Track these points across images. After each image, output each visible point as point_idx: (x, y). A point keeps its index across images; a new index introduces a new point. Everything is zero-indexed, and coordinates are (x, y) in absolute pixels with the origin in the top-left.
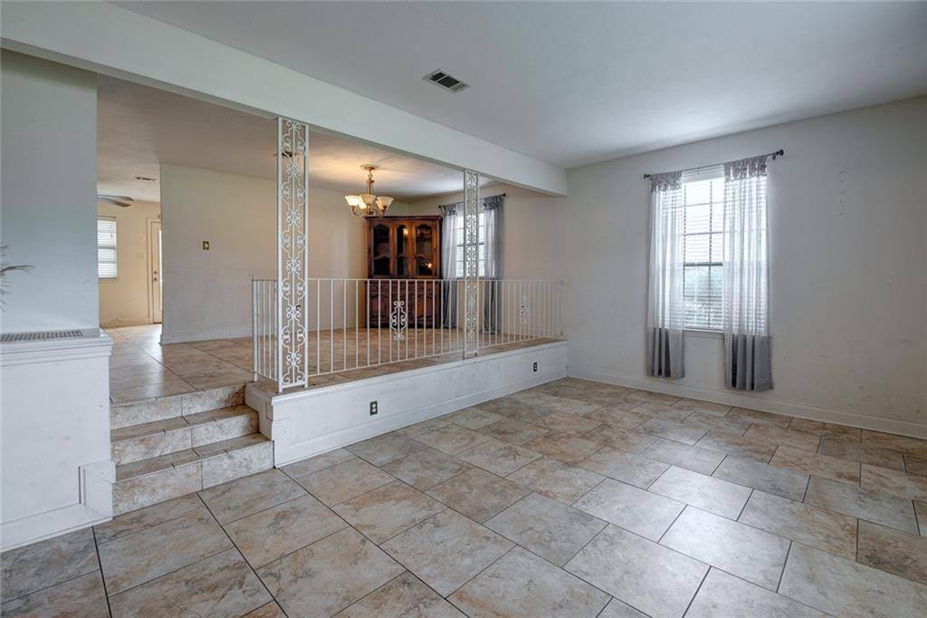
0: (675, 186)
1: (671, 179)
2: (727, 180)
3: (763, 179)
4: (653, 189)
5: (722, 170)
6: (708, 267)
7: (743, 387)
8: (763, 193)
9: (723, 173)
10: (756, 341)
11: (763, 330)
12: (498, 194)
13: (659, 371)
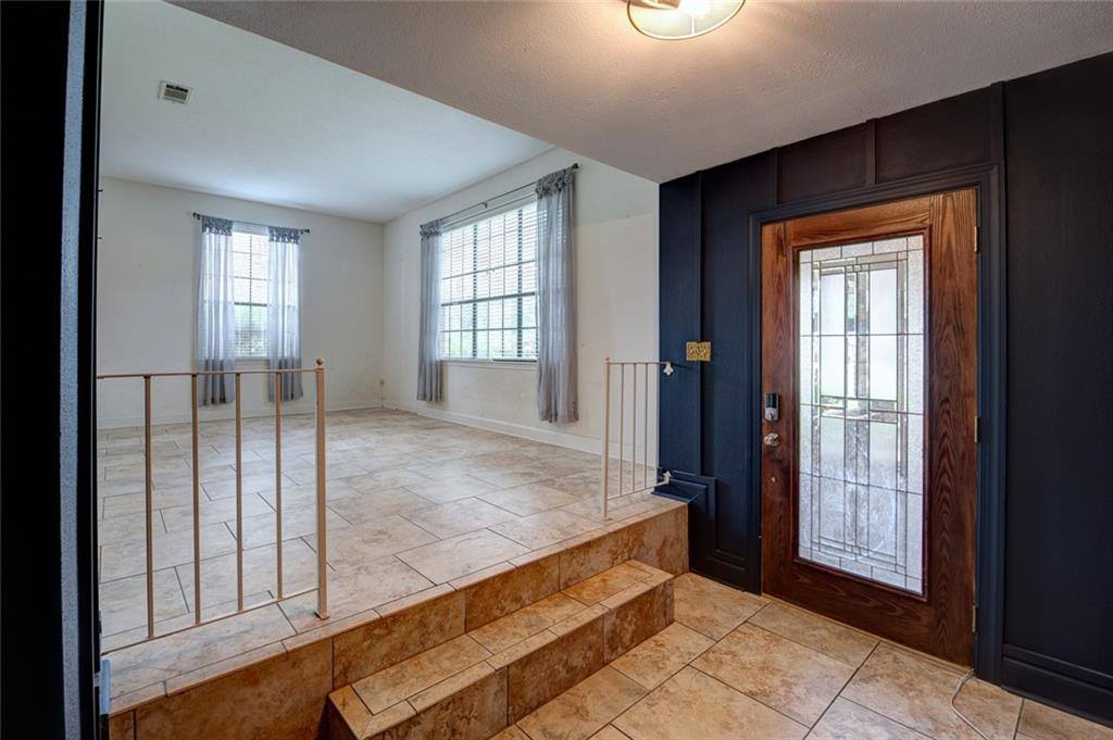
0: (227, 232)
2: (271, 240)
3: (296, 245)
4: (204, 230)
5: (267, 229)
6: (248, 307)
7: (286, 398)
8: (296, 255)
9: (268, 233)
10: (295, 362)
11: (294, 354)
13: (213, 401)
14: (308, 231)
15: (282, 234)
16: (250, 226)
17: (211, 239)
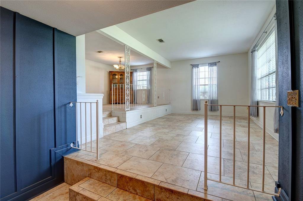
0: (198, 67)
1: (197, 66)
2: (209, 67)
3: (216, 67)
4: (193, 68)
5: (208, 64)
6: (204, 86)
7: (213, 111)
8: (216, 70)
9: (208, 65)
10: (216, 100)
11: (216, 99)
12: (151, 67)
13: (195, 109)
14: (219, 62)
15: (212, 64)
16: (203, 64)
17: (195, 70)
